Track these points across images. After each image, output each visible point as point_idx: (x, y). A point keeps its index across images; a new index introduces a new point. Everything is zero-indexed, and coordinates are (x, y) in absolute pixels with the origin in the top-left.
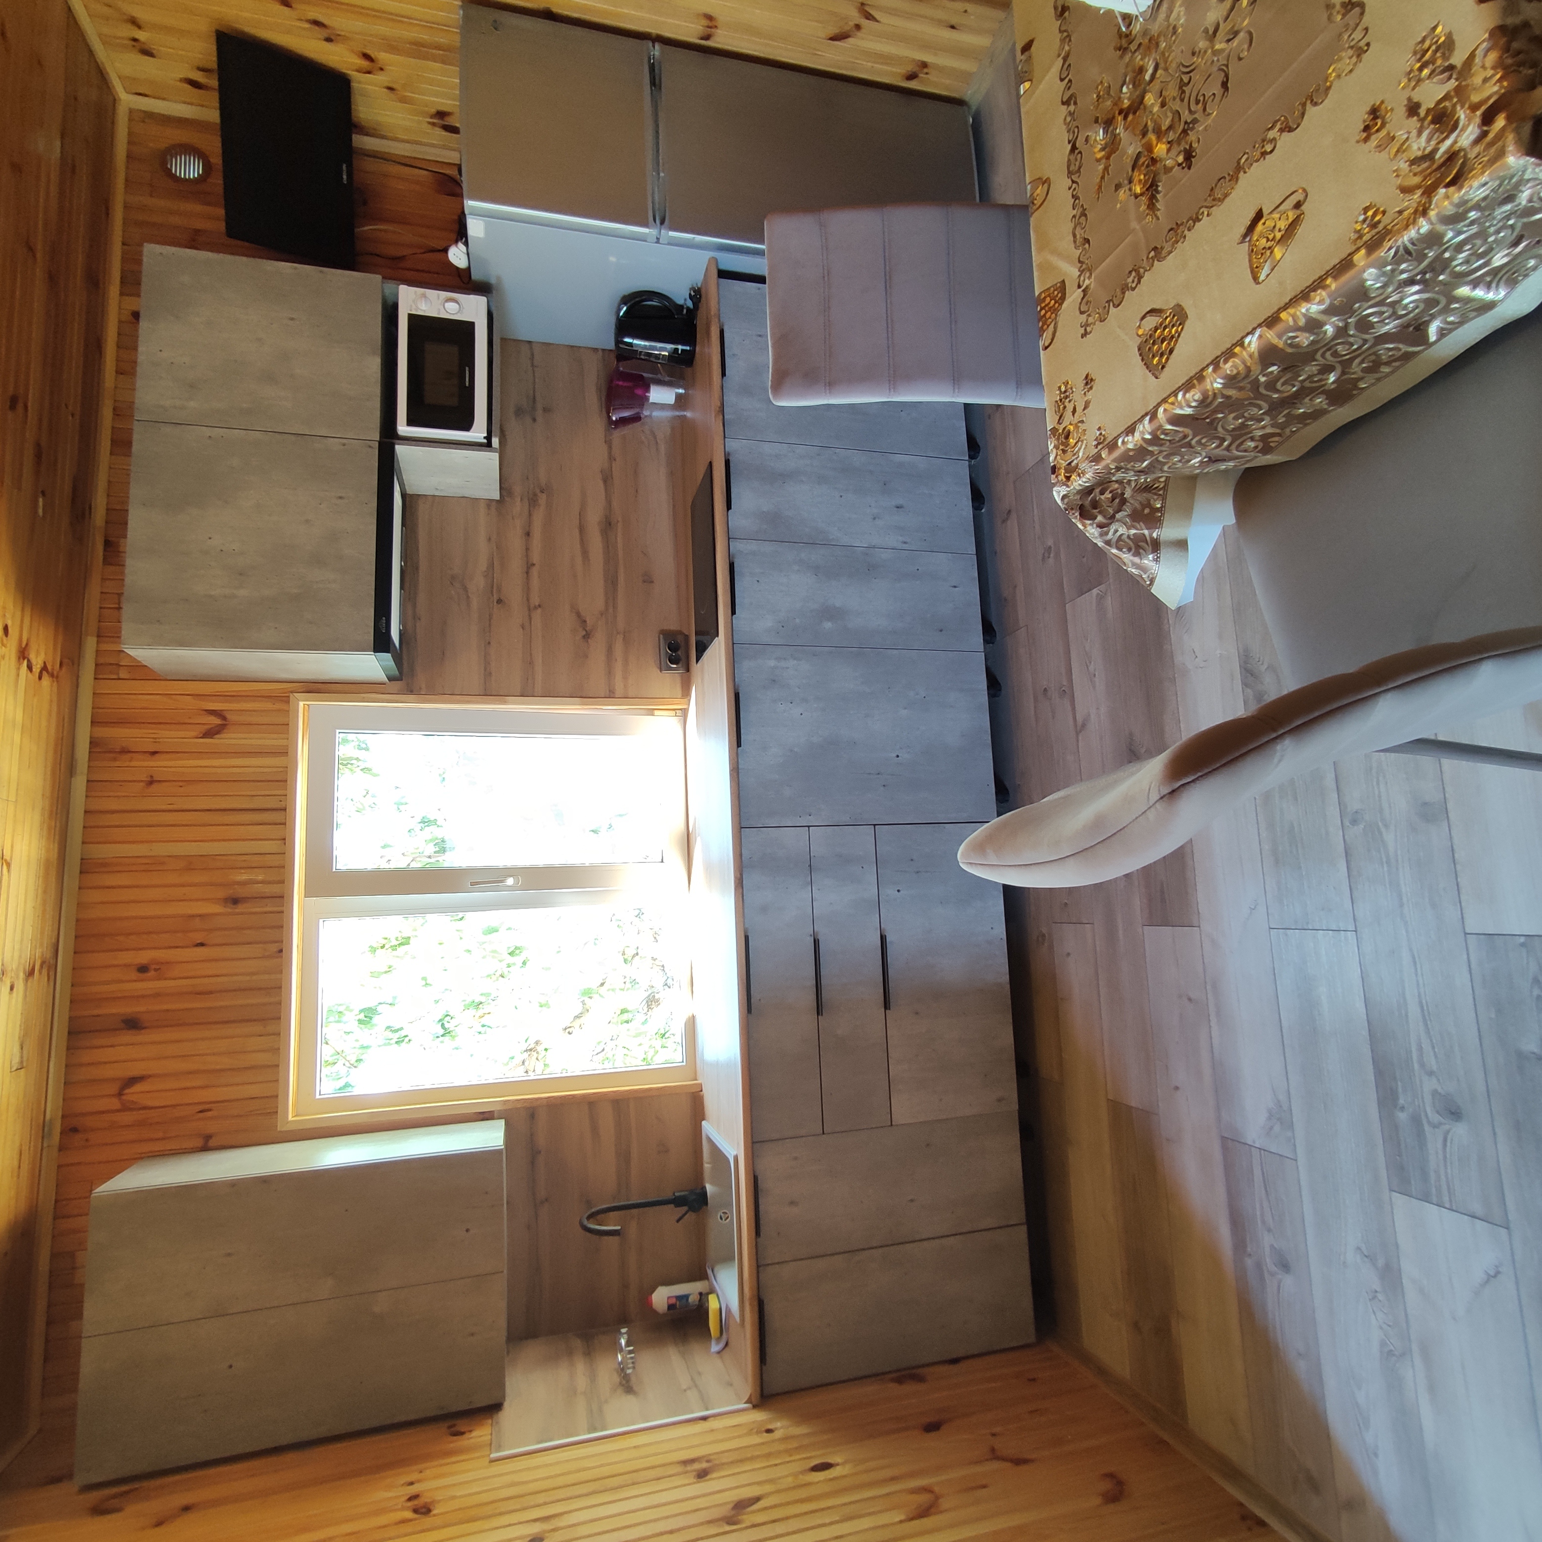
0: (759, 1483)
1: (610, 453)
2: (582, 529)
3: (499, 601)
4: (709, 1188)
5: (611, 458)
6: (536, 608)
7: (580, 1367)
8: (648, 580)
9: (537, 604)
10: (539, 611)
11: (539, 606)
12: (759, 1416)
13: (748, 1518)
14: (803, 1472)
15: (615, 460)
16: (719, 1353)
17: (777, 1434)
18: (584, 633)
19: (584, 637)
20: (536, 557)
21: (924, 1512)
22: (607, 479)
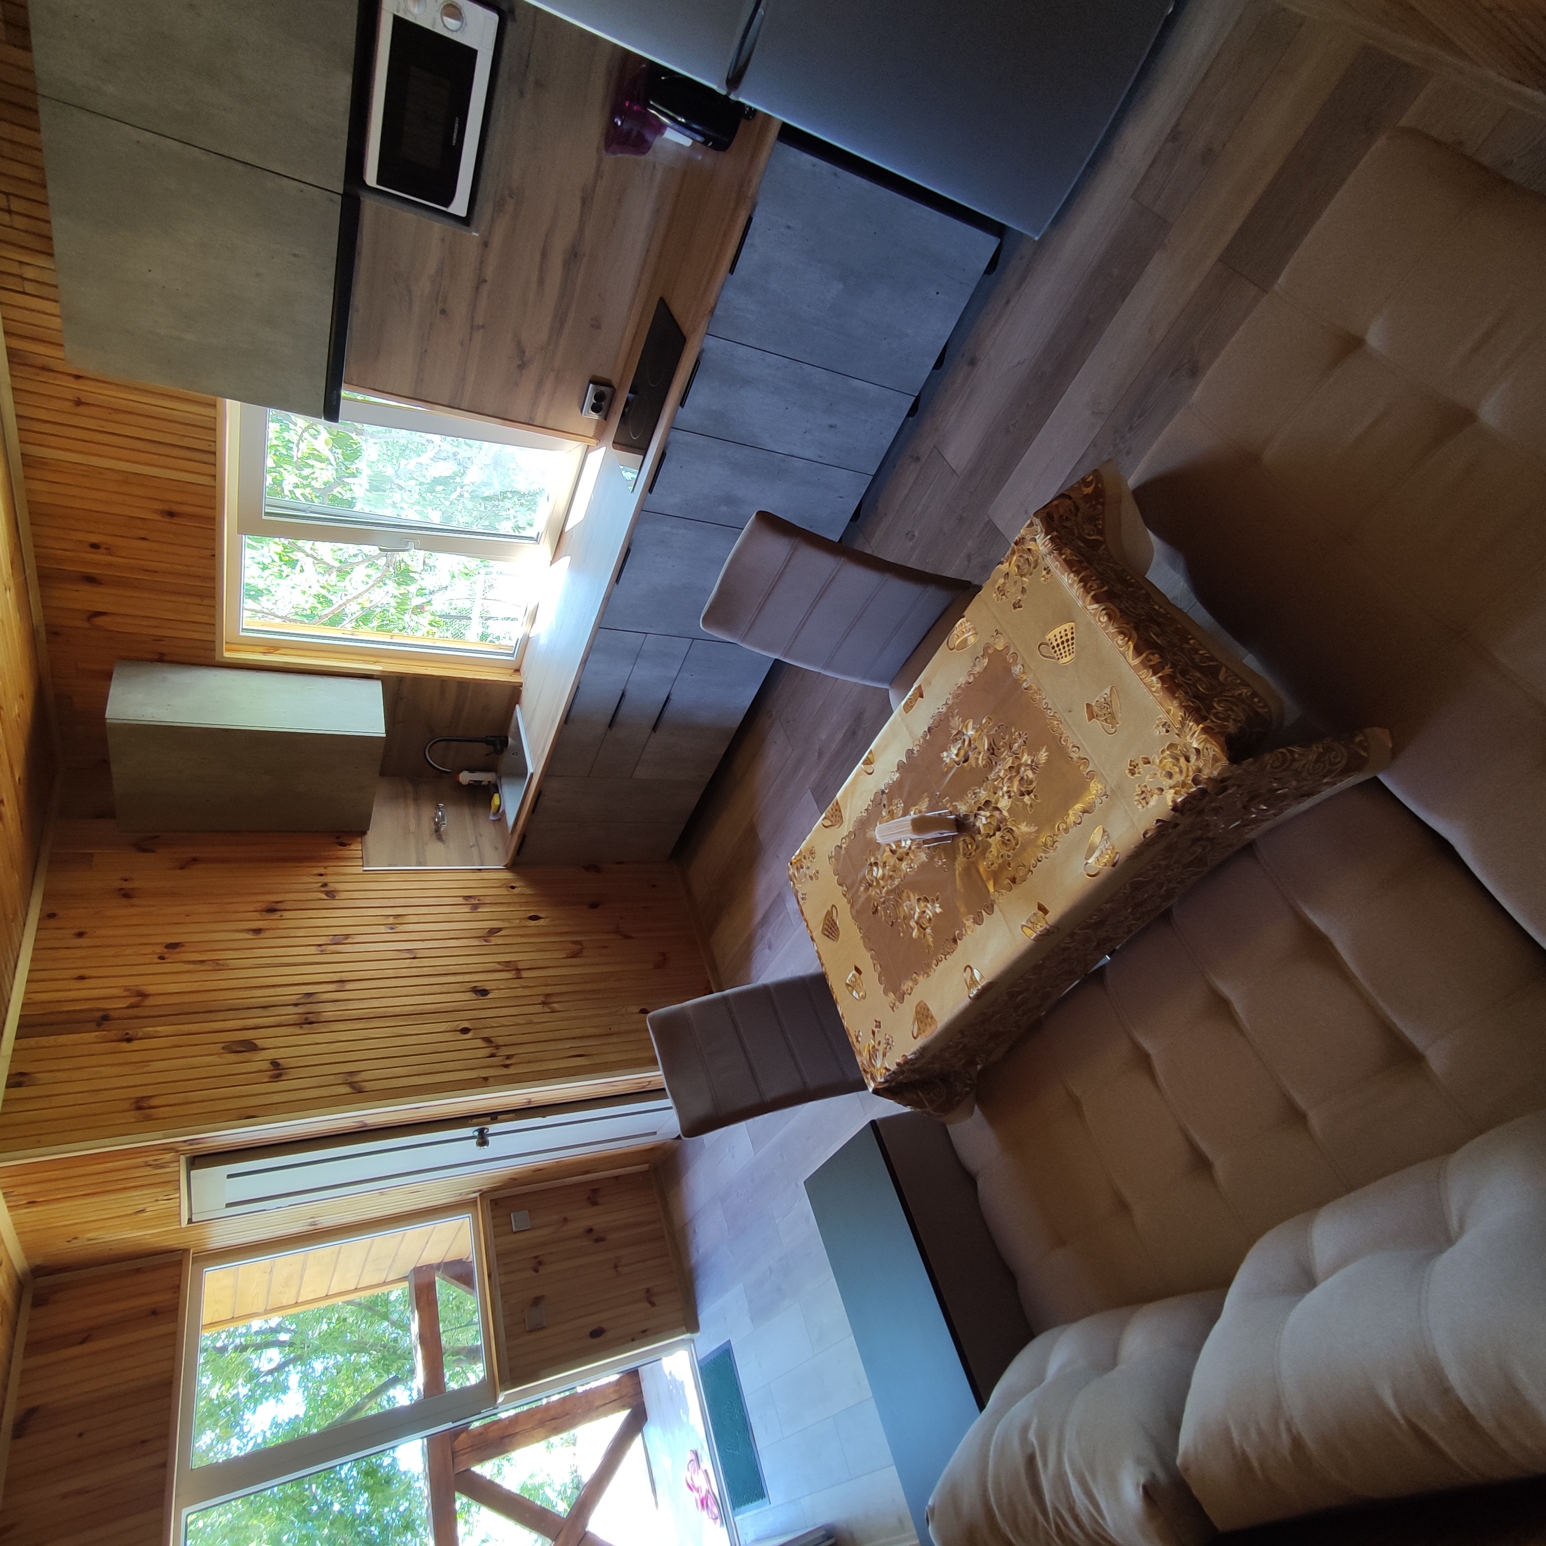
0: (502, 920)
1: (599, 166)
2: (544, 255)
3: (443, 312)
4: (510, 740)
5: (598, 174)
6: (480, 327)
7: (412, 810)
8: (596, 325)
9: (481, 324)
10: (481, 331)
11: (483, 326)
12: (507, 875)
13: (494, 940)
14: (524, 919)
15: (602, 177)
16: (493, 821)
17: (516, 891)
18: (520, 363)
19: (519, 366)
20: (489, 272)
21: (574, 955)
22: (586, 200)
